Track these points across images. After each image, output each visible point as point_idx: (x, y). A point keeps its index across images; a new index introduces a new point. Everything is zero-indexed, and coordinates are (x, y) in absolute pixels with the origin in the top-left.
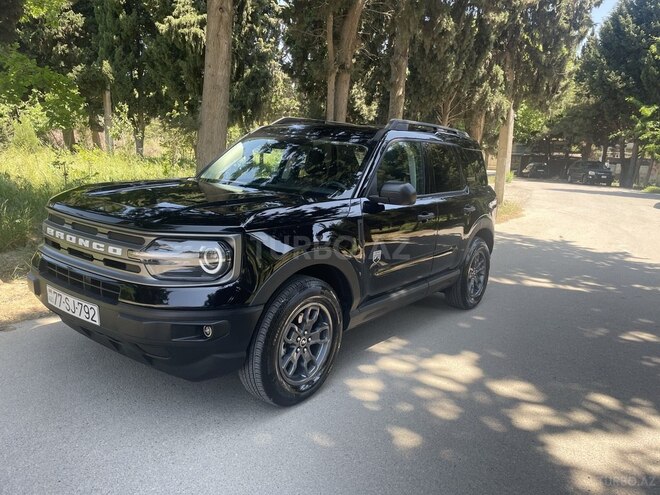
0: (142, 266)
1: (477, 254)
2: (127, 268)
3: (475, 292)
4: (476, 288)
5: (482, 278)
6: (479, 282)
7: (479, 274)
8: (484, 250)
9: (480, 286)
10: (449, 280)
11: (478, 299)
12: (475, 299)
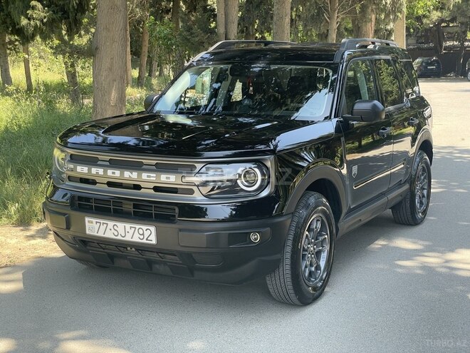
0: (195, 188)
1: (420, 168)
2: (179, 191)
3: (421, 206)
4: (421, 203)
5: (425, 192)
6: (423, 196)
7: (423, 189)
8: (426, 163)
9: (424, 200)
10: (401, 195)
11: (424, 213)
12: (422, 213)
